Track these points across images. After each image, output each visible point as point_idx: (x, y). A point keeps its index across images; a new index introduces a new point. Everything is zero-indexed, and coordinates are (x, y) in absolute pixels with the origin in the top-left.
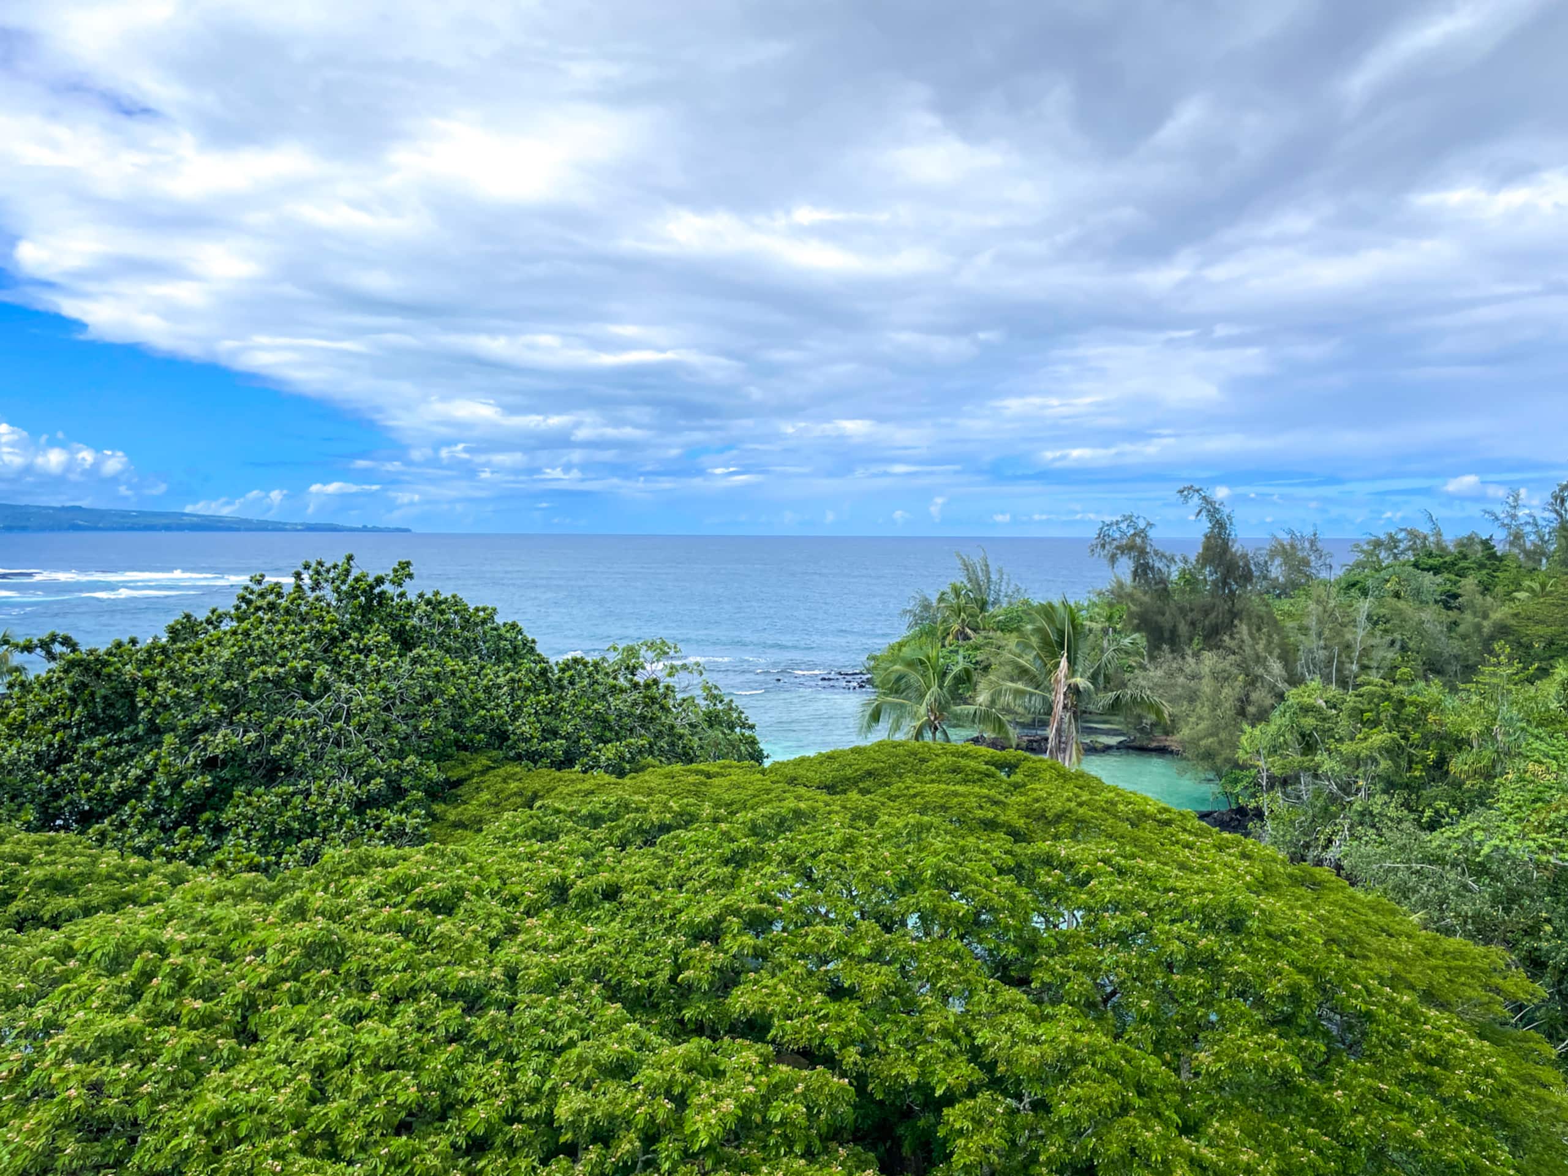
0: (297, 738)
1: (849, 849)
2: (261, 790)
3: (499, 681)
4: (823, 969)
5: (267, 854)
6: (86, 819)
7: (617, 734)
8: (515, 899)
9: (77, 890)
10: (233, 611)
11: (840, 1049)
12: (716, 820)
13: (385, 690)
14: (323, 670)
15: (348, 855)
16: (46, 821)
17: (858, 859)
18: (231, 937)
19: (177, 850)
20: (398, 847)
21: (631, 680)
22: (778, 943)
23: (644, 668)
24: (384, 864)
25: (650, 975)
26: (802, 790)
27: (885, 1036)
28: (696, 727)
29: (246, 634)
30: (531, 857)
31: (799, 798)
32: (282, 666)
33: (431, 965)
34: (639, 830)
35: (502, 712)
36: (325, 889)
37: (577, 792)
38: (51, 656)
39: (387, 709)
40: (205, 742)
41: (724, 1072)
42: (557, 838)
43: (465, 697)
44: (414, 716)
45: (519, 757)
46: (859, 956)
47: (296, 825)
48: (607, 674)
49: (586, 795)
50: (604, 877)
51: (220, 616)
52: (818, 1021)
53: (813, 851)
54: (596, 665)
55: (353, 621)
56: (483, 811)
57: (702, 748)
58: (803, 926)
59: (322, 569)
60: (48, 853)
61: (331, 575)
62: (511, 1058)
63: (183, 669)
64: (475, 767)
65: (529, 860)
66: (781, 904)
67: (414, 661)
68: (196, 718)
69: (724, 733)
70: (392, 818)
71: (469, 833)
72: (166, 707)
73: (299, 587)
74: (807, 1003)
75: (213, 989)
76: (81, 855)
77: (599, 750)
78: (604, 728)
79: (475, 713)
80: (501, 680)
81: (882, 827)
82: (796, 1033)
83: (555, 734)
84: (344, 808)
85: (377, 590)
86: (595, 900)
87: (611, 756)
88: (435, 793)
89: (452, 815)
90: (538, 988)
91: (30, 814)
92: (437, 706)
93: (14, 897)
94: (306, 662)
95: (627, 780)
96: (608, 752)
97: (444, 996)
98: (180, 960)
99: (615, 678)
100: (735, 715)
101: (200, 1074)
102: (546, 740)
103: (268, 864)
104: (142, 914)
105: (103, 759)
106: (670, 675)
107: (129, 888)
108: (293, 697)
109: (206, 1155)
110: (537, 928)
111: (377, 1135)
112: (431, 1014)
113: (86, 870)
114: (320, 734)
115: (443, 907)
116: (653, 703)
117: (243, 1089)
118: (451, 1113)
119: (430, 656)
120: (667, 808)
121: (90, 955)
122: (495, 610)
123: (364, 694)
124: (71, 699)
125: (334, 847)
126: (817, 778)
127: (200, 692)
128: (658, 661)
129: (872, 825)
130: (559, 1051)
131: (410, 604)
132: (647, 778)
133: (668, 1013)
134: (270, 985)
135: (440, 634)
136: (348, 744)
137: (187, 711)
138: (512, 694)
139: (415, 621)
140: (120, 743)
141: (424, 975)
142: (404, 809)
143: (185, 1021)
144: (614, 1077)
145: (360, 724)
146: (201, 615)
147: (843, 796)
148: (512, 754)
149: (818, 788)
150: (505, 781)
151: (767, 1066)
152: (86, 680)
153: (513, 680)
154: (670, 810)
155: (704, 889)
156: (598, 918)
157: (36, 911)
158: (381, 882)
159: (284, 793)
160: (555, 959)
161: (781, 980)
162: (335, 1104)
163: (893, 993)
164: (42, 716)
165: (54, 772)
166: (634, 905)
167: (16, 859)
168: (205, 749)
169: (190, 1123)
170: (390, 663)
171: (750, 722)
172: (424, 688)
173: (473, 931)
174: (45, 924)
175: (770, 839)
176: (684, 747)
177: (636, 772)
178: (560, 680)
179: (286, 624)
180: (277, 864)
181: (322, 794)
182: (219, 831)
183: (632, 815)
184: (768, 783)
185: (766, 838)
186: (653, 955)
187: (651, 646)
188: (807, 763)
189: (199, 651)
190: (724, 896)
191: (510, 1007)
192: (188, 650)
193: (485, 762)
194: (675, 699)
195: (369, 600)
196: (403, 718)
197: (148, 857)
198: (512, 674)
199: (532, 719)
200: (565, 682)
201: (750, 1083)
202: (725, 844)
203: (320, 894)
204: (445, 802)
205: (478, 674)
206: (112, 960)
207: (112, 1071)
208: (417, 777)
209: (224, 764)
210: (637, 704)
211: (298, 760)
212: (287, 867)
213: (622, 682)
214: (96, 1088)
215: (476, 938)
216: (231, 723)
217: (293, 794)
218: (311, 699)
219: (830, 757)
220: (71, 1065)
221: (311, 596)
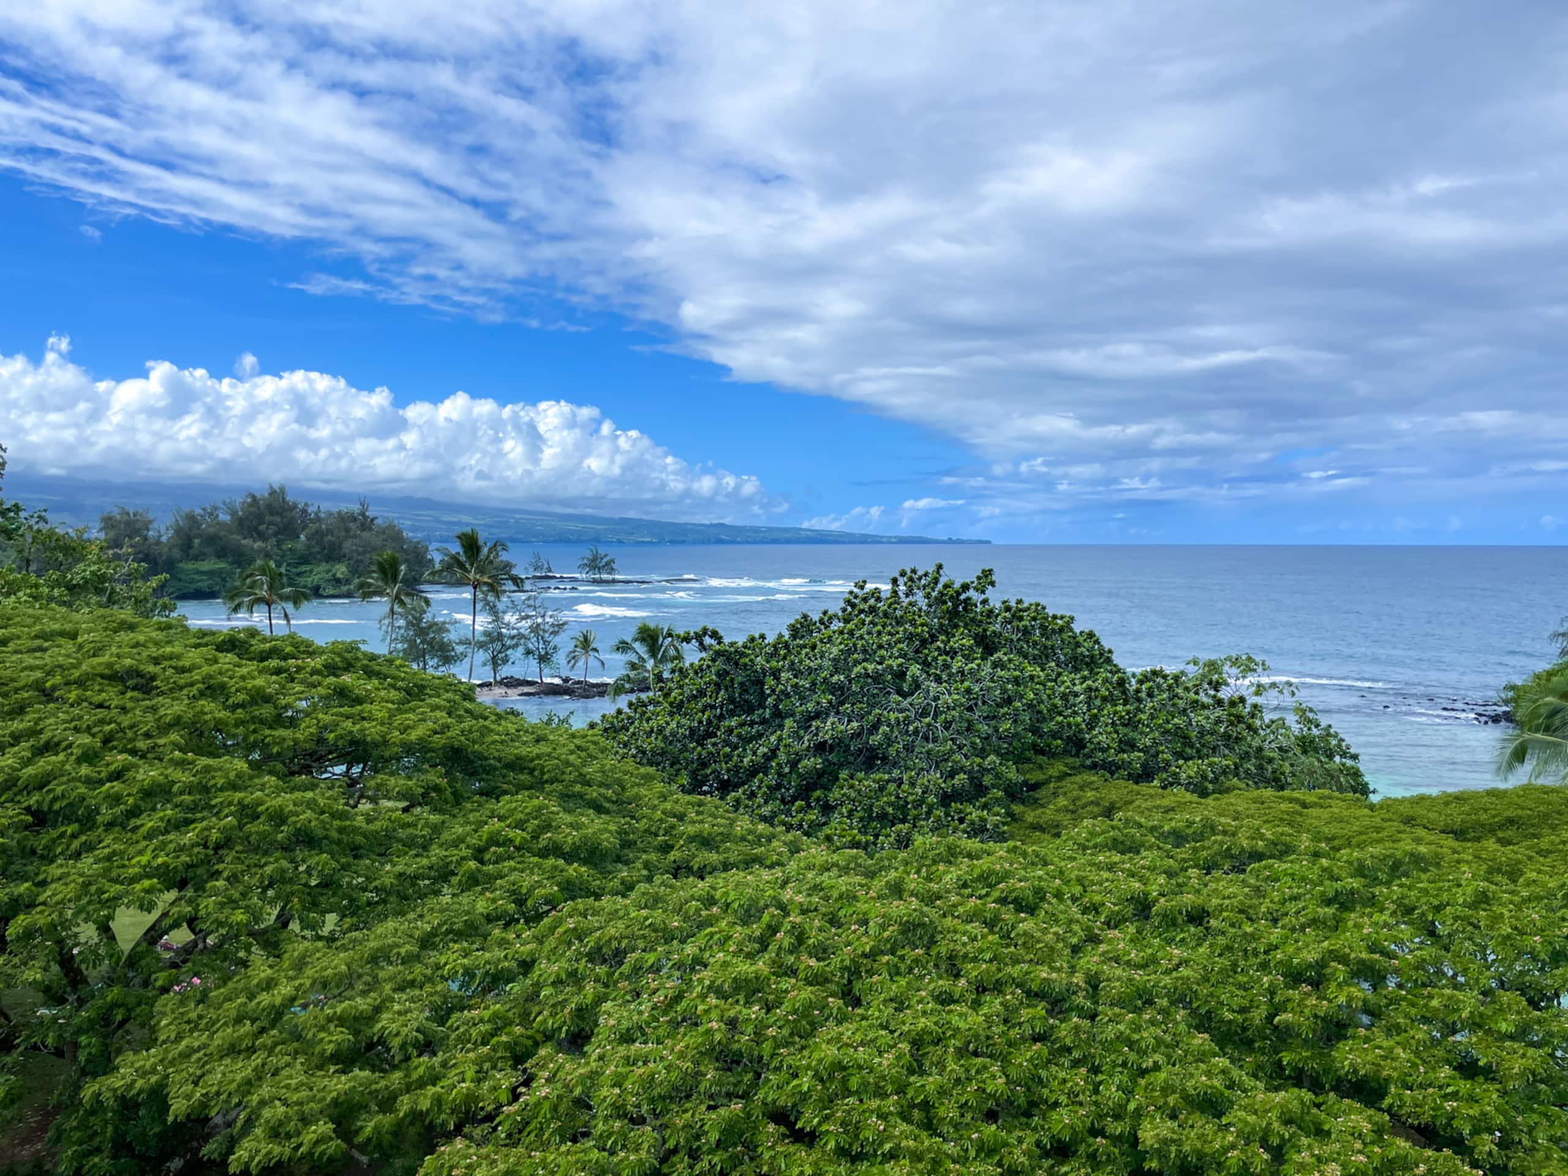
0: (892, 731)
1: (1484, 906)
2: (861, 775)
3: (1076, 689)
4: (1450, 1039)
5: (866, 834)
6: (725, 787)
7: (1198, 751)
8: (1095, 909)
9: (718, 847)
10: (840, 614)
11: (1471, 1134)
12: (1317, 855)
13: (968, 691)
14: (915, 669)
15: (938, 842)
16: (695, 786)
17: (1497, 918)
18: (839, 905)
19: (794, 821)
20: (982, 842)
21: (1214, 697)
22: (1393, 1001)
23: (1227, 685)
24: (970, 856)
25: (1243, 1010)
26: (1421, 832)
27: (1531, 1130)
28: (1287, 751)
29: (851, 633)
30: (1111, 867)
31: (1418, 841)
32: (880, 663)
33: (1016, 961)
34: (1228, 854)
35: (1079, 719)
36: (918, 872)
37: (1158, 807)
38: (703, 647)
39: (970, 709)
40: (817, 728)
41: (1328, 1133)
42: (1138, 853)
43: (1042, 702)
44: (994, 717)
45: (1094, 766)
46: (1499, 1032)
47: (890, 810)
48: (1187, 689)
49: (1166, 812)
50: (1188, 899)
51: (830, 618)
52: (1445, 1097)
53: (1436, 903)
54: (1176, 678)
55: (941, 625)
56: (1060, 817)
57: (1294, 775)
58: (1424, 985)
59: (915, 577)
60: (698, 813)
61: (923, 582)
62: (1095, 1070)
63: (801, 662)
64: (1053, 772)
65: (1110, 870)
66: (1396, 957)
67: (995, 665)
68: (810, 706)
69: (1320, 761)
70: (974, 814)
71: (1047, 836)
72: (788, 695)
73: (895, 592)
74: (1431, 1075)
75: (825, 951)
76: (722, 817)
77: (1179, 767)
78: (1184, 744)
79: (1052, 719)
80: (1077, 688)
81: (1528, 885)
82: (1417, 1106)
83: (1132, 746)
84: (932, 799)
85: (963, 597)
86: (1180, 921)
87: (1192, 774)
88: (1013, 793)
89: (1031, 816)
90: (1119, 1002)
91: (684, 779)
92: (1016, 709)
93: (672, 847)
94: (901, 660)
95: (1210, 801)
96: (1190, 770)
97: (1028, 993)
98: (798, 920)
99: (1197, 693)
100: (1334, 742)
101: (814, 1026)
102: (1124, 751)
103: (867, 842)
104: (766, 875)
105: (739, 736)
106: (1258, 693)
107: (758, 851)
108: (889, 693)
109: (821, 1100)
110: (1119, 940)
111: (968, 1117)
112: (1017, 1010)
113: (725, 831)
114: (911, 728)
115: (1026, 906)
116: (1239, 722)
117: (851, 1046)
118: (1035, 1111)
119: (1010, 660)
120: (1257, 835)
121: (728, 905)
122: (1072, 618)
123: (950, 694)
124: (717, 685)
125: (923, 835)
126: (1442, 821)
127: (813, 684)
128: (1244, 677)
129: (1514, 881)
130: (1143, 1073)
131: (991, 611)
132: (1233, 800)
133: (1264, 1054)
134: (873, 955)
135: (1019, 640)
136: (935, 740)
137: (803, 699)
138: (1089, 702)
139: (997, 627)
140: (752, 724)
141: (1009, 969)
142: (985, 806)
143: (802, 975)
144: (1202, 1112)
145: (945, 721)
146: (815, 617)
147: (1476, 845)
148: (1088, 762)
149: (1443, 832)
150: (1081, 788)
151: (1381, 1136)
152: (728, 668)
153: (1090, 689)
154: (1262, 837)
155: (1303, 928)
156: (1182, 940)
157: (688, 861)
158: (966, 873)
159: (880, 780)
160: (1138, 976)
161: (1398, 1043)
162: (931, 1079)
163: (1542, 1081)
164: (695, 697)
165: (702, 745)
166: (1223, 933)
167: (675, 816)
168: (817, 735)
169: (808, 1067)
170: (974, 665)
171: (1353, 751)
172: (1004, 691)
173: (1056, 934)
174: (693, 874)
175: (1381, 883)
176: (1274, 772)
177: (1220, 793)
178: (1138, 691)
179: (884, 626)
180: (875, 844)
181: (913, 785)
182: (827, 809)
183: (1219, 838)
184: (1378, 820)
185: (1376, 882)
186: (1246, 990)
187: (1235, 662)
188: (1428, 802)
189: (814, 647)
190: (1327, 938)
191: (1093, 1017)
192: (804, 646)
193: (1062, 768)
194: (1262, 718)
195: (955, 606)
196: (985, 718)
197: (772, 825)
198: (1090, 682)
199: (1109, 729)
200: (1143, 695)
201: (1360, 1152)
202: (1327, 883)
203: (913, 876)
204: (1023, 803)
205: (1055, 681)
206: (747, 911)
207: (745, 1011)
208: (998, 776)
209: (832, 749)
210: (1221, 722)
211: (892, 751)
212: (883, 848)
213: (1203, 698)
214: (732, 1024)
215: (1057, 941)
216: (838, 713)
217: (888, 781)
218: (904, 695)
219: (1460, 798)
220: (712, 1000)
221: (906, 601)
